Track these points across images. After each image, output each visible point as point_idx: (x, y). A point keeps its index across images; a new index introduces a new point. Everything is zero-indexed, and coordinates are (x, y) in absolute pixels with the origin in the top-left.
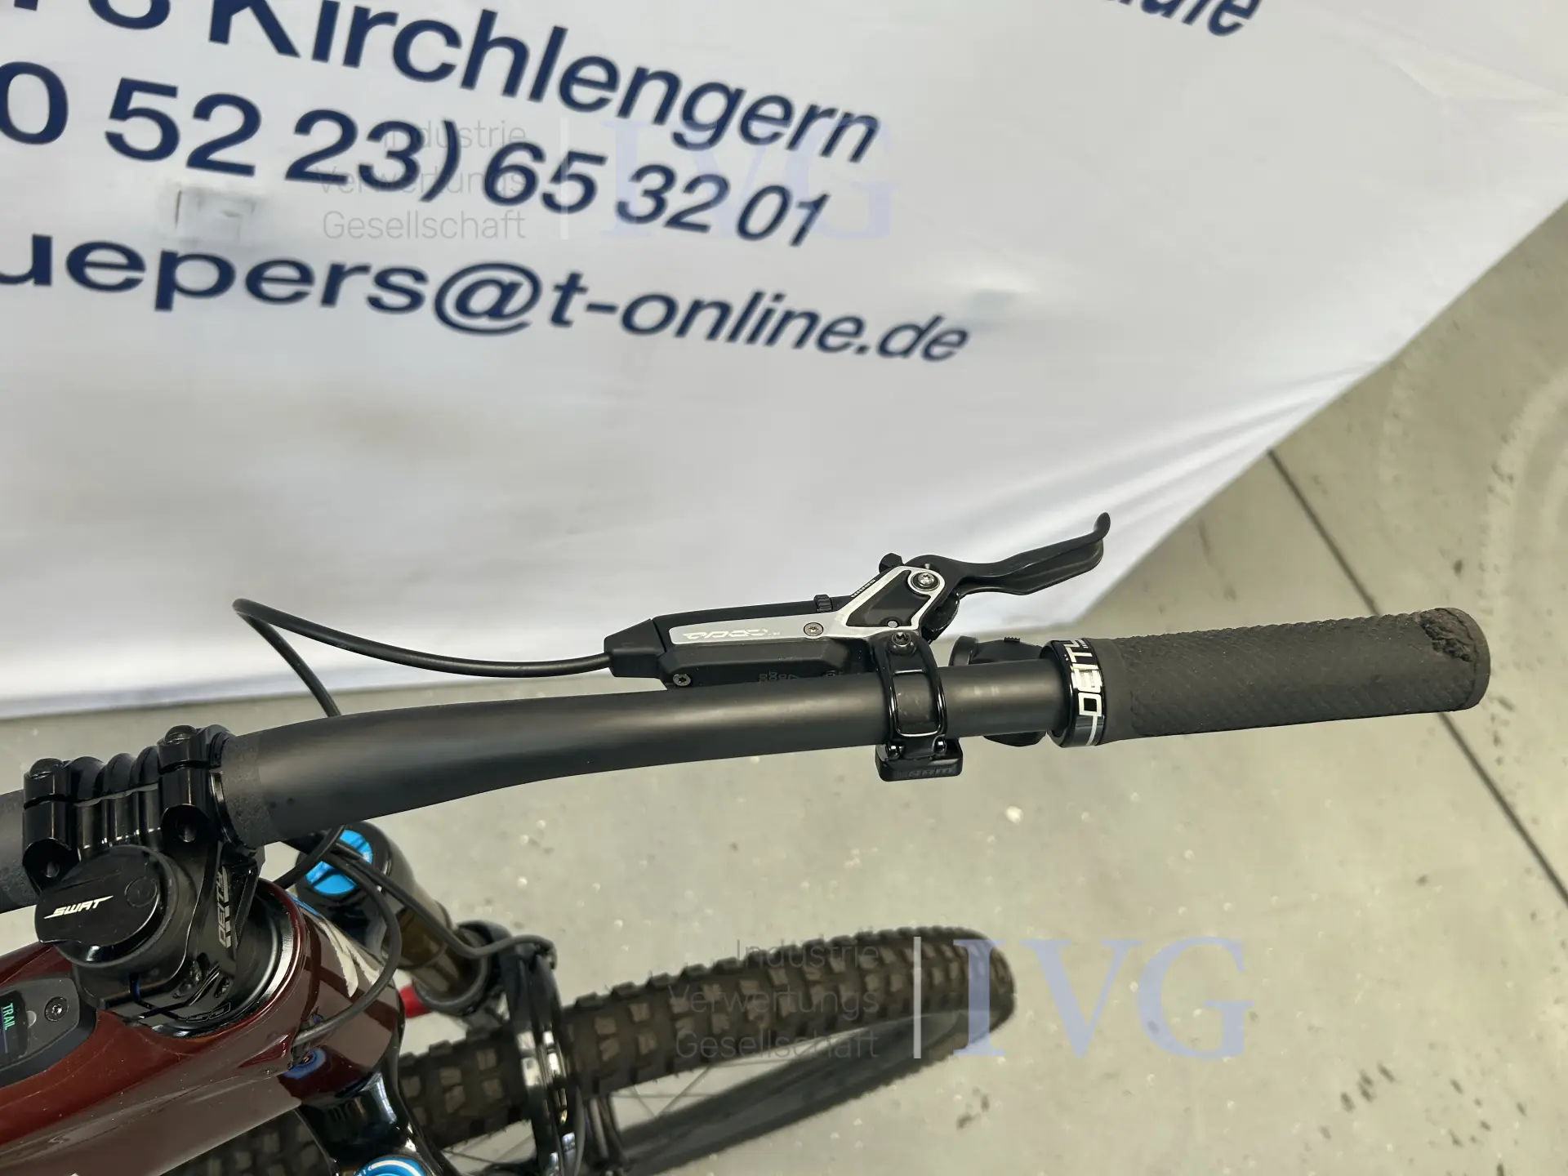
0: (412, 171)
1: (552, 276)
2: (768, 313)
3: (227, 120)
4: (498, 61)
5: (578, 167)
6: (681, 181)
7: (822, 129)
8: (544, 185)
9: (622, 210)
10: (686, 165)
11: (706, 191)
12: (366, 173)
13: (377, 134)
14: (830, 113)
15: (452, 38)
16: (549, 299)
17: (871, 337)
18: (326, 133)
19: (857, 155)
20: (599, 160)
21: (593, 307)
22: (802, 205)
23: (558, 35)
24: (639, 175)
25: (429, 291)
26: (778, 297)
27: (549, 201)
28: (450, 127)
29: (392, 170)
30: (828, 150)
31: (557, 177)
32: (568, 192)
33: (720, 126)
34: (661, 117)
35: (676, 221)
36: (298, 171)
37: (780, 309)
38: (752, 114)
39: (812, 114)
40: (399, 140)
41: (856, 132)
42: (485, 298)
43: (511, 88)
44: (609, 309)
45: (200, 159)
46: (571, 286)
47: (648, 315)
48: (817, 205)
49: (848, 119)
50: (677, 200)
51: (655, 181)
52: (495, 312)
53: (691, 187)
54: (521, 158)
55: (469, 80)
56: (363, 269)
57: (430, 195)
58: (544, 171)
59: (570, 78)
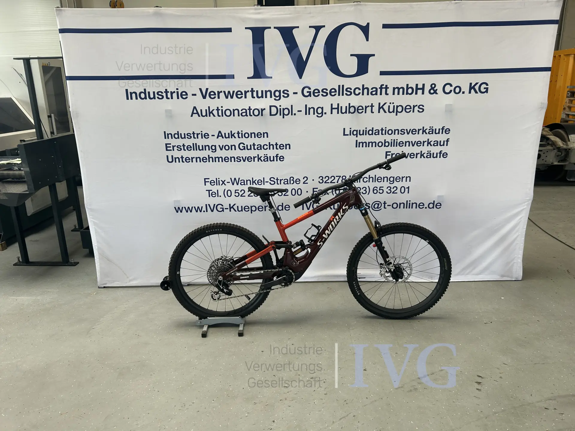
1: (382, 202)
2: (410, 203)
4: (371, 179)
5: (381, 188)
7: (404, 179)
8: (379, 191)
9: (387, 192)
10: (392, 186)
11: (395, 188)
12: (362, 192)
13: (363, 189)
14: (404, 177)
15: (367, 178)
16: (383, 205)
17: (426, 205)
19: (410, 181)
20: (383, 187)
21: (388, 205)
22: (406, 188)
23: (375, 175)
24: (387, 188)
25: (370, 206)
26: (410, 201)
27: (379, 192)
28: (368, 186)
29: (364, 192)
30: (406, 181)
31: (380, 190)
32: (381, 191)
33: (393, 181)
34: (387, 181)
35: (393, 193)
38: (396, 179)
39: (402, 178)
40: (364, 189)
41: (408, 179)
42: (376, 206)
43: (373, 182)
44: (390, 205)
46: (385, 203)
47: (395, 206)
48: (408, 188)
49: (407, 177)
50: (393, 190)
51: (389, 188)
52: (378, 208)
53: (393, 188)
54: (375, 188)
55: (369, 182)
57: (368, 194)
58: (378, 189)
59: (378, 179)
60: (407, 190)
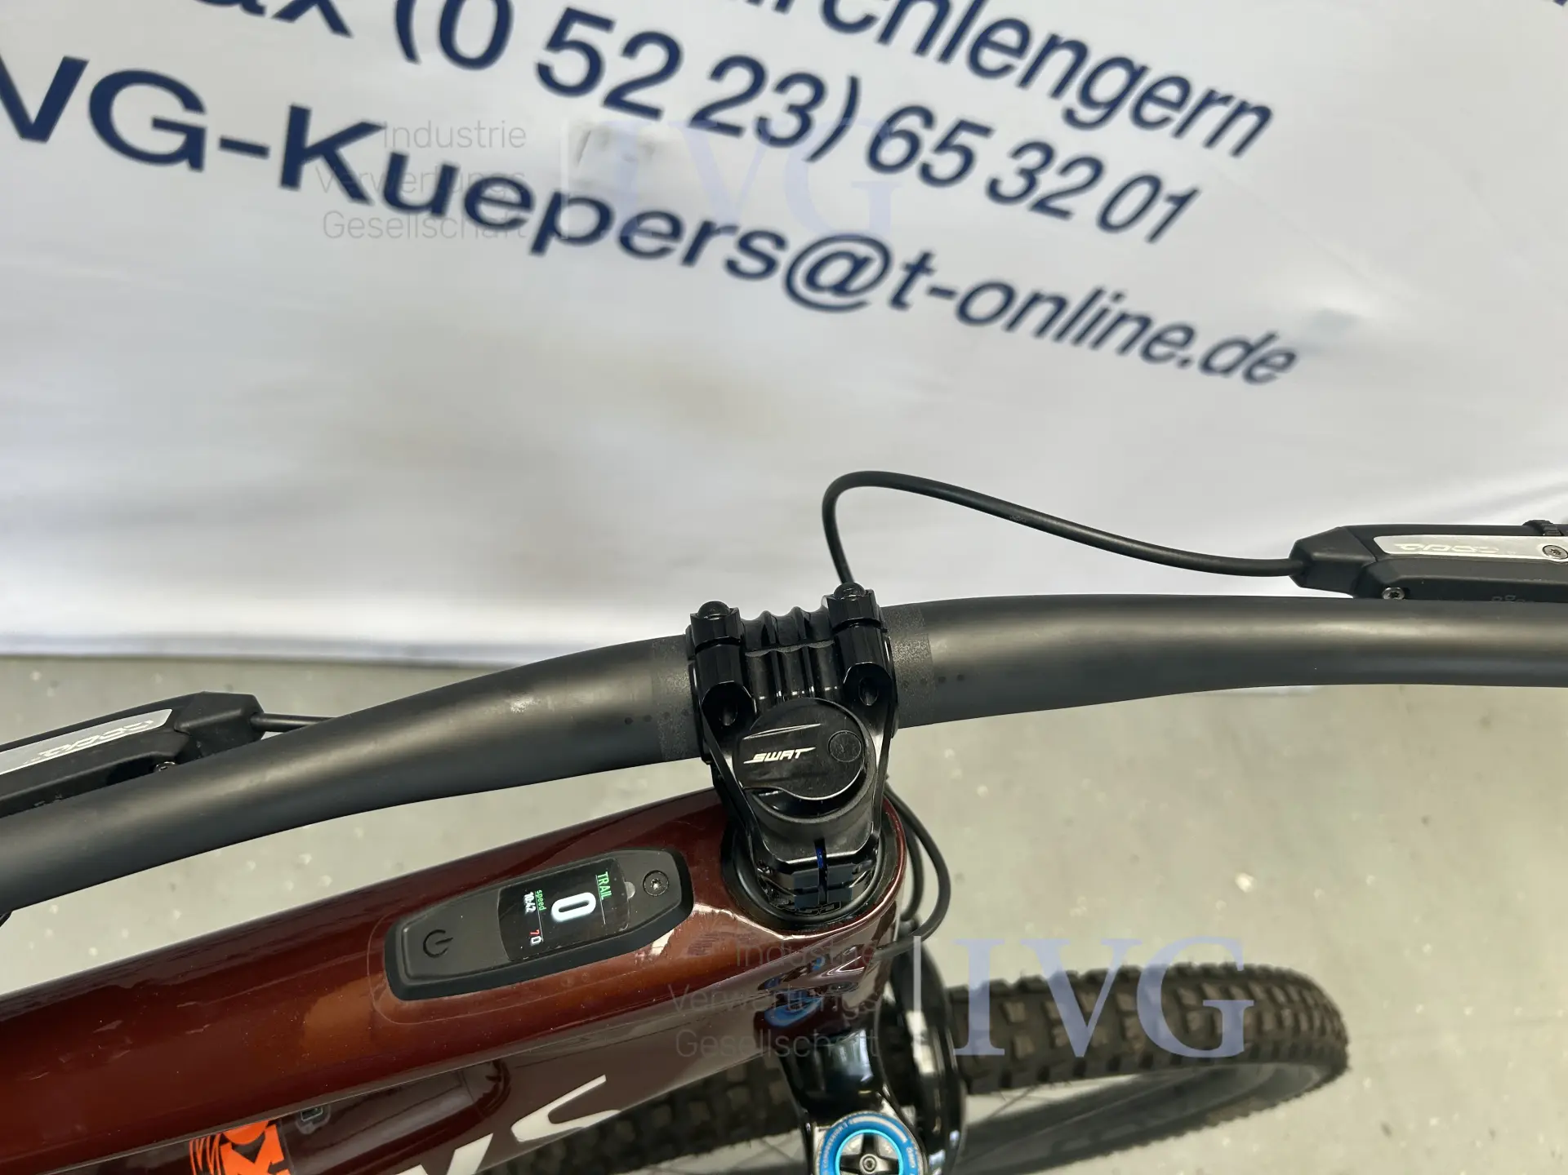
0: (806, 125)
1: (904, 254)
2: (1104, 312)
3: (652, 57)
4: (919, 17)
5: (964, 138)
6: (1060, 160)
7: (1215, 115)
8: (926, 154)
9: (993, 190)
10: (1070, 143)
11: (1082, 173)
12: (762, 126)
13: (783, 86)
14: (1226, 99)
16: (896, 276)
17: (1197, 350)
18: (739, 79)
19: (1239, 150)
20: (984, 131)
21: (934, 291)
22: (1170, 198)
24: (1018, 152)
25: (784, 258)
26: (1118, 297)
27: (926, 173)
28: (854, 83)
29: (785, 125)
30: (1212, 141)
31: (944, 146)
32: (946, 164)
33: (1113, 105)
34: (1059, 90)
35: (1042, 206)
36: (701, 118)
37: (1116, 309)
38: (1149, 95)
39: (1209, 99)
40: (801, 93)
41: (1246, 124)
42: (835, 271)
43: (923, 47)
44: (949, 294)
45: (616, 99)
46: (920, 266)
47: (984, 304)
48: (1181, 201)
49: (1242, 109)
50: (1049, 182)
51: (1033, 158)
52: (840, 288)
53: (1066, 169)
54: (912, 123)
55: (886, 36)
56: (731, 229)
57: (813, 156)
58: (930, 138)
59: (984, 40)
60: (1161, 208)
